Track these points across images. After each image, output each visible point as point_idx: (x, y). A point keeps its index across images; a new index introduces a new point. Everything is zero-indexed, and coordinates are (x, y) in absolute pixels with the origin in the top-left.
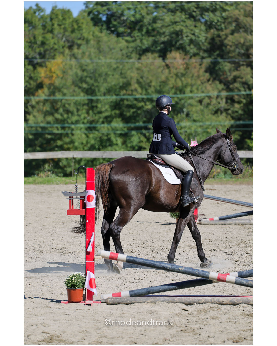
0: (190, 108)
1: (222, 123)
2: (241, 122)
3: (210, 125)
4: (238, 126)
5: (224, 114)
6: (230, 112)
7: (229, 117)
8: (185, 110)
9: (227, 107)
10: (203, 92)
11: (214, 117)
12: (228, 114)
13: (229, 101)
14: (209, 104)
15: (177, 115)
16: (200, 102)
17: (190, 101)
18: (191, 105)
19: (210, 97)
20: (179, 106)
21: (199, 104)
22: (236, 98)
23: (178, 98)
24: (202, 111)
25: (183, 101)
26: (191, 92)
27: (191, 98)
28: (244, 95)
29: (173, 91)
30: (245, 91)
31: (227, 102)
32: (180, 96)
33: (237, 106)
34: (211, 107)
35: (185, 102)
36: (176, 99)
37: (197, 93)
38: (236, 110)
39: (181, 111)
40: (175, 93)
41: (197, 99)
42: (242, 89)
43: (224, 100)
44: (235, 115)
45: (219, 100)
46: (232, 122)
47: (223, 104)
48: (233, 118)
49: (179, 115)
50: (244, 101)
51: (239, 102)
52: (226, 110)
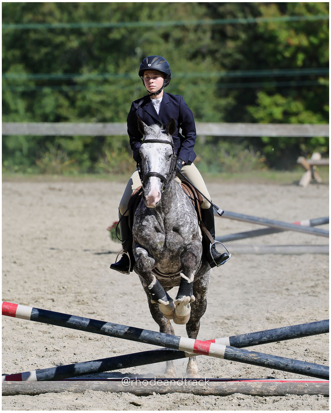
0: (147, 48)
1: (205, 75)
2: (239, 73)
3: (183, 78)
4: (234, 80)
5: (208, 60)
6: (218, 55)
7: (218, 64)
8: (139, 51)
9: (214, 47)
10: (171, 18)
11: (190, 64)
12: (215, 59)
13: (217, 36)
14: (179, 42)
15: (124, 59)
16: (166, 37)
17: (147, 35)
18: (149, 42)
19: (184, 28)
20: (127, 43)
21: (161, 41)
22: (229, 30)
23: (126, 28)
24: (169, 53)
25: (134, 36)
26: (150, 17)
27: (149, 29)
28: (242, 25)
29: (118, 15)
30: (245, 17)
31: (213, 38)
32: (130, 25)
33: (231, 45)
34: (186, 47)
35: (140, 36)
36: (123, 31)
37: (161, 20)
38: (230, 51)
39: (131, 52)
40: (122, 20)
41: (161, 31)
42: (240, 15)
43: (209, 35)
44: (227, 61)
45: (200, 34)
46: (223, 73)
47: (207, 40)
48: (224, 66)
49: (128, 60)
50: (243, 36)
51: (235, 38)
52: (212, 53)
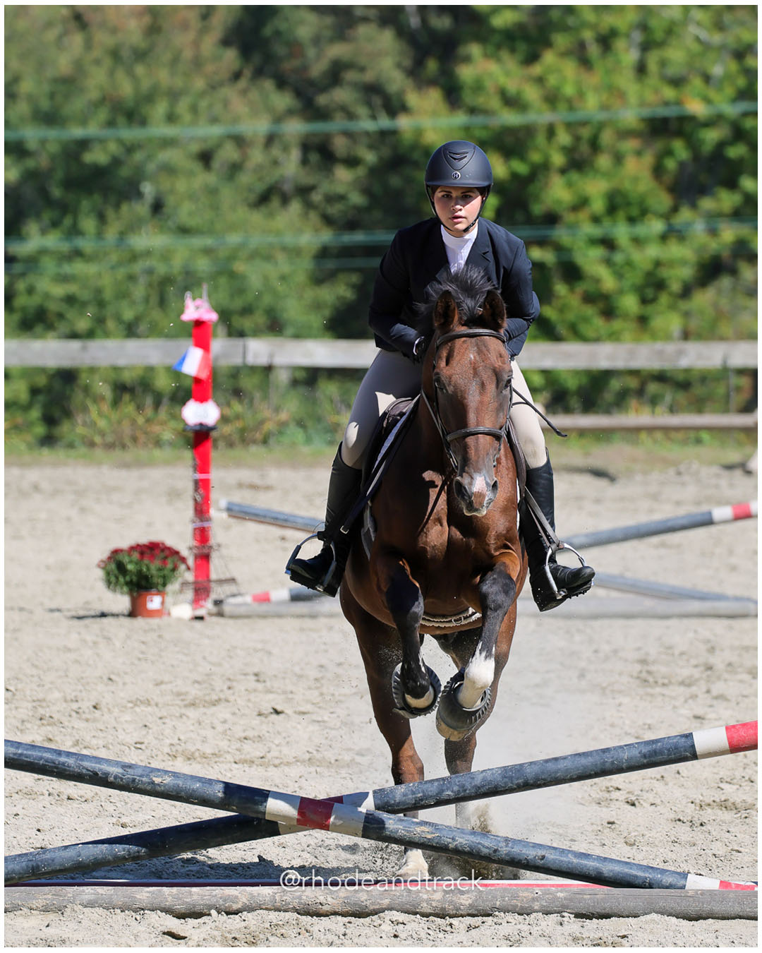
0: (165, 184)
1: (289, 239)
2: (359, 237)
3: (242, 246)
4: (347, 252)
5: (295, 207)
6: (316, 197)
7: (314, 217)
8: (148, 189)
9: (307, 179)
10: (214, 120)
11: (257, 217)
12: (309, 205)
13: (314, 157)
14: (235, 169)
15: (117, 206)
16: (206, 158)
17: (166, 156)
18: (169, 170)
19: (240, 141)
20: (125, 172)
21: (197, 167)
22: (340, 145)
23: (120, 142)
24: (213, 192)
25: (138, 156)
26: (171, 118)
27: (168, 143)
28: (367, 134)
29: (103, 114)
30: (374, 117)
31: (305, 162)
32: (129, 134)
33: (343, 176)
34: (245, 178)
35: (150, 157)
36: (113, 147)
37: (194, 123)
38: (340, 189)
39: (131, 191)
40: (111, 124)
41: (195, 148)
42: (362, 111)
43: (295, 154)
44: (335, 210)
45: (276, 151)
46: (327, 236)
47: (291, 167)
48: (328, 220)
49: (125, 208)
50: (370, 157)
51: (352, 162)
52: (304, 192)
